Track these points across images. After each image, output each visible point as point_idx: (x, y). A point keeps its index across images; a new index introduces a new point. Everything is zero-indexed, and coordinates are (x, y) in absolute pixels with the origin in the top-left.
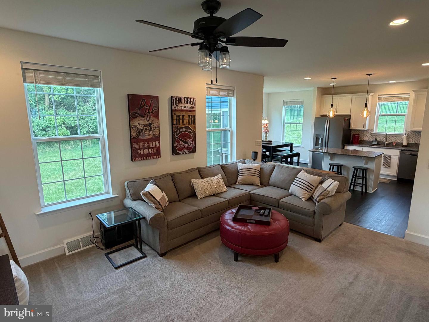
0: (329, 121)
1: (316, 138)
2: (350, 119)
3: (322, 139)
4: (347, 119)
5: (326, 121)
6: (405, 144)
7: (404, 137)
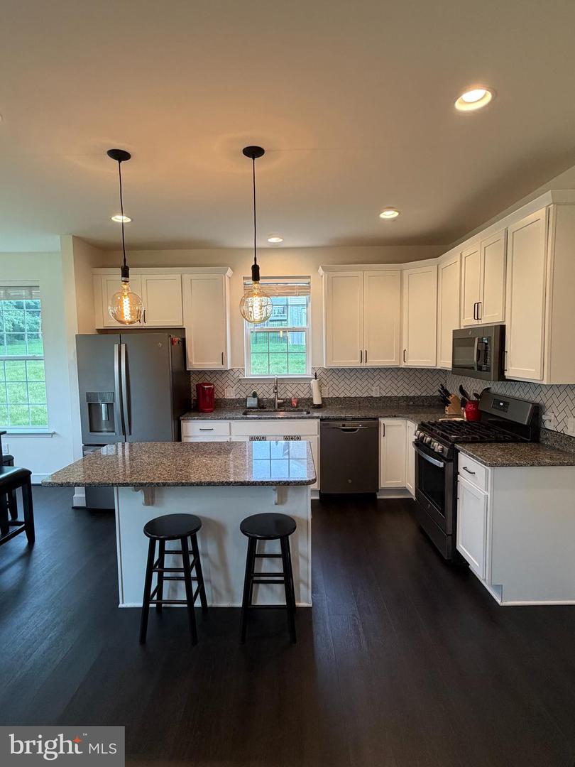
0: (123, 346)
1: (90, 404)
2: (184, 341)
3: (110, 406)
4: (176, 339)
5: (116, 347)
6: (317, 401)
7: (314, 383)
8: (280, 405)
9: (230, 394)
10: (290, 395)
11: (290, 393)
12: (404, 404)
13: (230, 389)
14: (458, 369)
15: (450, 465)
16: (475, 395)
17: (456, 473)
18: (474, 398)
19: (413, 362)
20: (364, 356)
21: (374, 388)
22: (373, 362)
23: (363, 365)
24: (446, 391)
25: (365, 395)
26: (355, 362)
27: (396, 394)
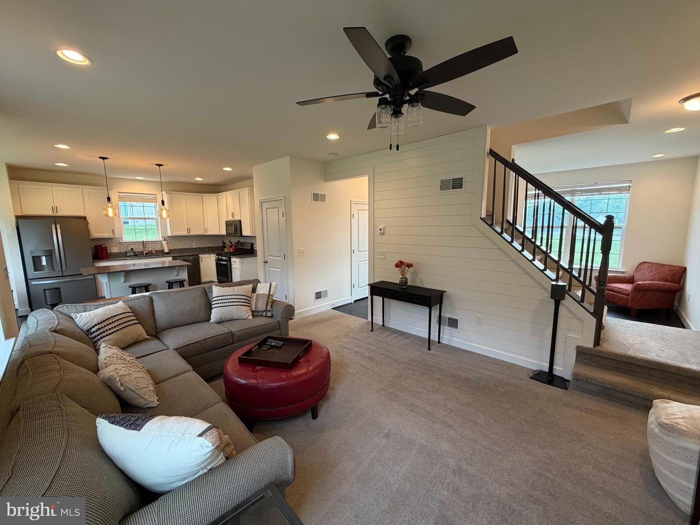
0: (58, 226)
2: (87, 223)
5: (53, 226)
6: (166, 250)
7: (164, 243)
8: (146, 254)
9: (115, 250)
10: (151, 249)
11: (150, 248)
12: (207, 250)
13: (113, 247)
14: (228, 234)
15: (229, 263)
16: (235, 243)
17: (231, 265)
18: (235, 244)
19: (210, 233)
20: (189, 230)
21: (193, 244)
22: (193, 233)
23: (189, 234)
24: (224, 243)
25: (189, 247)
26: (185, 233)
27: (203, 246)
